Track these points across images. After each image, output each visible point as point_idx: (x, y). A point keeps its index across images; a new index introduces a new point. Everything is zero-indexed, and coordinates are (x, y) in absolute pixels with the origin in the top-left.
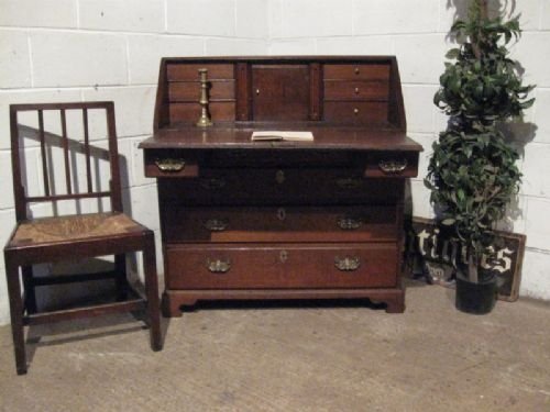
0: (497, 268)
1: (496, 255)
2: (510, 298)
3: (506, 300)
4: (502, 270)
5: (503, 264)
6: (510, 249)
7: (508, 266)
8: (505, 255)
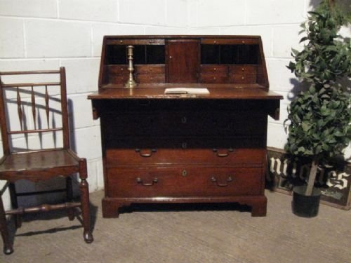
0: (337, 186)
1: (337, 177)
2: (346, 207)
3: (343, 209)
4: (341, 187)
5: (342, 183)
6: (347, 173)
7: (345, 185)
8: (343, 177)
